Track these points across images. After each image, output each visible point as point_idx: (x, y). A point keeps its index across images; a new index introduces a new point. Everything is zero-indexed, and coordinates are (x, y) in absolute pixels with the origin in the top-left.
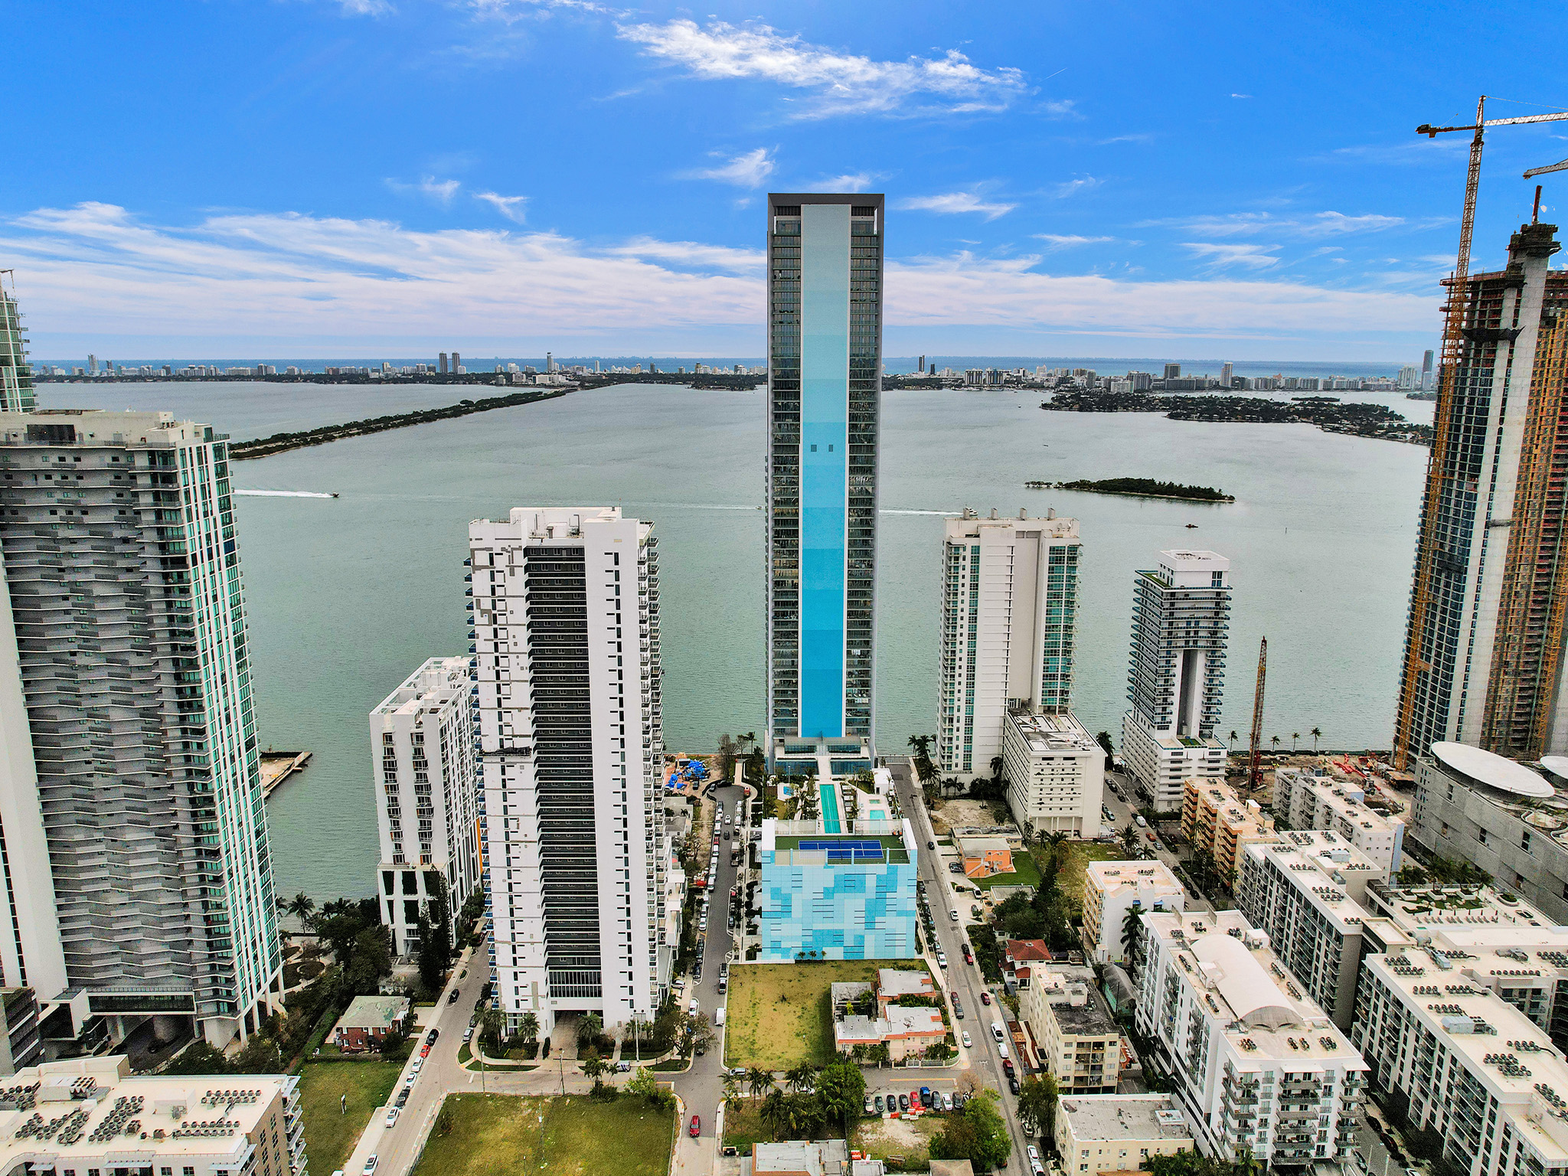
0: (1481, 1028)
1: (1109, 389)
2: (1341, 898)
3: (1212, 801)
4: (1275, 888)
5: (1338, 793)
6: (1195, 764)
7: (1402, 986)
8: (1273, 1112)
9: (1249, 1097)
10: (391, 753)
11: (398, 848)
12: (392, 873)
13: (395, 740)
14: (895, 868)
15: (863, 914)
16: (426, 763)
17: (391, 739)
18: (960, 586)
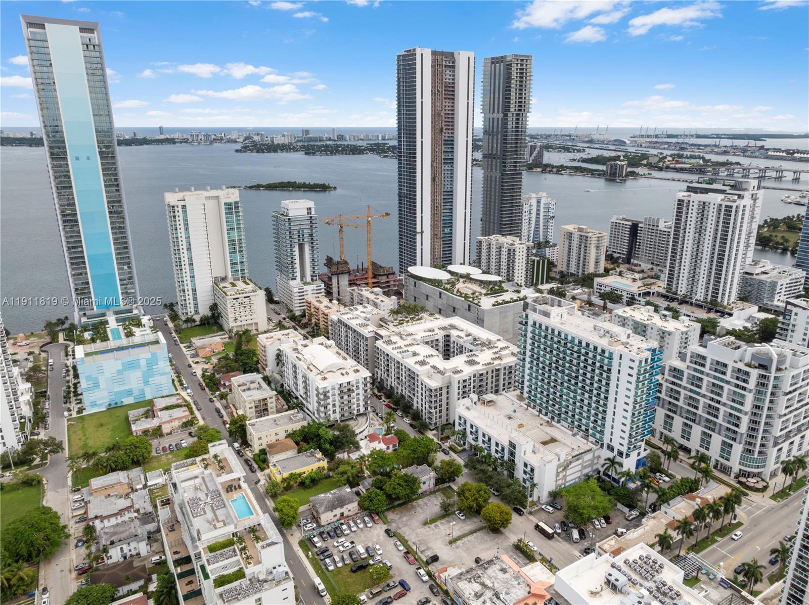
0: (415, 354)
1: (273, 142)
2: (367, 325)
3: (317, 304)
4: (343, 329)
5: (372, 292)
6: (310, 292)
7: (388, 349)
8: (337, 401)
9: (326, 397)
14: (156, 353)
15: (141, 379)
18: (178, 225)
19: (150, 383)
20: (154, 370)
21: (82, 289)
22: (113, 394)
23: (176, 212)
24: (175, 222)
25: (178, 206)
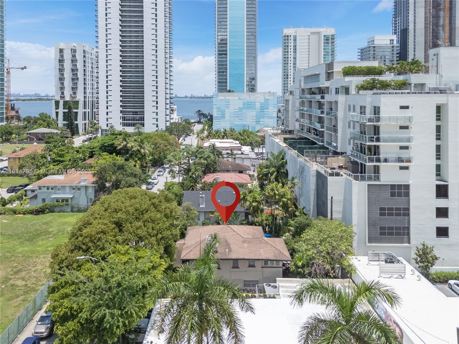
10: (62, 56)
11: (63, 93)
12: (59, 101)
13: (64, 51)
14: (268, 99)
15: (255, 118)
16: (77, 60)
17: (63, 51)
18: (289, 49)
19: (261, 123)
20: (265, 113)
21: (222, 82)
22: (233, 125)
23: (289, 40)
24: (288, 46)
25: (291, 36)
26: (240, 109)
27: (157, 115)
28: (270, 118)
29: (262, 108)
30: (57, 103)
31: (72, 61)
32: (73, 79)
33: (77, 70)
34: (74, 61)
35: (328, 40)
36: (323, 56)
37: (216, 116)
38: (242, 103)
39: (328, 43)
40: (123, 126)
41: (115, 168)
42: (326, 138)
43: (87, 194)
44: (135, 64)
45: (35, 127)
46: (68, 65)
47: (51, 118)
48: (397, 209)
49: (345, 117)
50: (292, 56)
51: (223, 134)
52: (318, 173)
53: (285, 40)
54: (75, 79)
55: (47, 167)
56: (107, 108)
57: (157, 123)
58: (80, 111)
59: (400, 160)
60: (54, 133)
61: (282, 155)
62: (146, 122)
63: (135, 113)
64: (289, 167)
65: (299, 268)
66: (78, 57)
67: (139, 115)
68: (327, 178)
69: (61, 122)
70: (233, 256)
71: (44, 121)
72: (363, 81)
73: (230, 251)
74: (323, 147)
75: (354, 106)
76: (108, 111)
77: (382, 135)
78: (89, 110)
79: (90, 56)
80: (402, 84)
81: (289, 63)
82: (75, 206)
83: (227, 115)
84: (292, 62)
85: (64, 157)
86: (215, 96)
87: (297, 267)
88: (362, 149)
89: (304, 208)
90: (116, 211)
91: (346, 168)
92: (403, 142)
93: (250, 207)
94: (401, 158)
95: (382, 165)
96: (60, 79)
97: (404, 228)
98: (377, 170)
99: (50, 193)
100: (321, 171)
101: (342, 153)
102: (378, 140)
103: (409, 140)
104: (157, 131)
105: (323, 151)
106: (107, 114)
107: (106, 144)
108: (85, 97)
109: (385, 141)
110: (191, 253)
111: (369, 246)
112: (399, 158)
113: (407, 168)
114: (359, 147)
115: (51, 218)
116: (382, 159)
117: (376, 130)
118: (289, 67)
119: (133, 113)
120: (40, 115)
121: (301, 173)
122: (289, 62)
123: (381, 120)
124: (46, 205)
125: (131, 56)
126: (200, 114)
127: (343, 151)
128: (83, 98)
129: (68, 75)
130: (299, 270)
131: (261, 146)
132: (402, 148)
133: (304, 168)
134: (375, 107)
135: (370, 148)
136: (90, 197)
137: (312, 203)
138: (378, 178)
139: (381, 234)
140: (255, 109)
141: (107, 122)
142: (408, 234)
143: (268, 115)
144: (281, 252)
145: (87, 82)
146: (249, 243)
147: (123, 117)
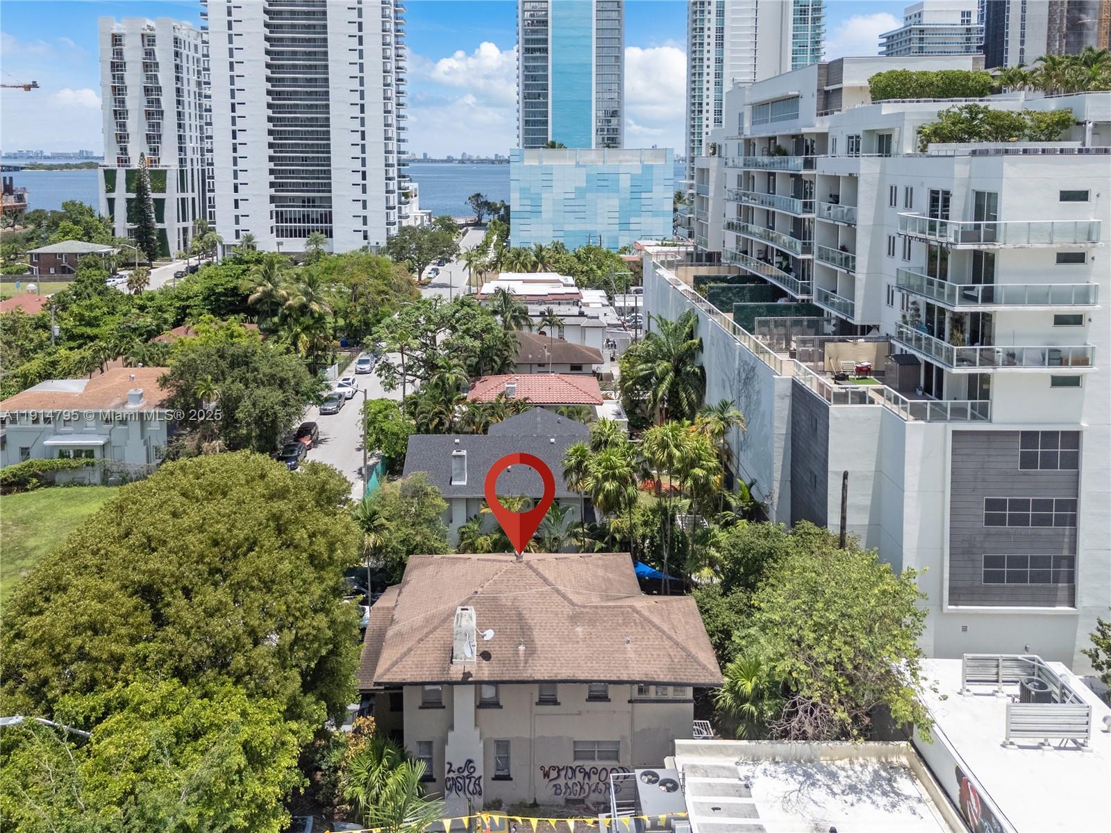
10: (119, 53)
11: (124, 150)
12: (115, 171)
13: (125, 41)
14: (651, 166)
15: (617, 215)
16: (157, 65)
17: (120, 40)
18: (706, 37)
19: (632, 227)
20: (644, 202)
21: (535, 123)
22: (561, 234)
23: (706, 13)
24: (702, 29)
25: (709, 3)
26: (580, 192)
27: (365, 207)
28: (656, 214)
29: (635, 189)
30: (110, 176)
31: (146, 66)
32: (149, 114)
33: (159, 89)
34: (150, 66)
35: (803, 12)
36: (790, 56)
37: (518, 208)
38: (584, 177)
39: (805, 21)
40: (278, 236)
41: (224, 364)
42: (817, 281)
43: (147, 437)
44: (304, 73)
45: (53, 237)
46: (134, 78)
47: (96, 214)
48: (1039, 505)
49: (878, 222)
50: (713, 56)
51: (534, 258)
52: (798, 391)
53: (695, 12)
54: (153, 114)
55: (50, 354)
56: (236, 190)
57: (365, 228)
58: (171, 196)
59: (1056, 357)
60: (100, 255)
61: (689, 328)
62: (336, 225)
63: (309, 202)
64: (708, 359)
65: (744, 700)
66: (159, 57)
67: (320, 207)
68: (827, 409)
69: (122, 225)
70: (541, 670)
71: (76, 223)
72: (939, 115)
73: (531, 651)
74: (807, 308)
75: (909, 192)
76: (237, 196)
77: (1001, 283)
78: (196, 195)
79: (192, 53)
80: (1058, 123)
81: (705, 74)
82: (115, 468)
83: (547, 207)
84: (712, 71)
85: (98, 326)
86: (517, 158)
87: (740, 698)
88: (933, 321)
89: (752, 485)
90: (150, 546)
91: (880, 375)
92: (1068, 302)
93: (597, 495)
94: (1058, 351)
95: (1000, 374)
96: (115, 114)
97: (1058, 560)
98: (979, 388)
99: (42, 432)
100: (808, 385)
101: (866, 330)
102: (989, 297)
103: (1084, 296)
104: (365, 249)
105: (809, 321)
106: (237, 206)
107: (220, 289)
108: (181, 161)
109: (1013, 299)
110: (409, 661)
111: (951, 615)
112: (1052, 351)
113: (1074, 381)
114: (923, 312)
115: (44, 502)
116: (1000, 357)
117: (983, 266)
118: (705, 82)
119: (304, 202)
120: (65, 205)
121: (745, 384)
122: (706, 70)
123: (1000, 237)
124: (31, 465)
125: (294, 53)
126: (481, 203)
127: (871, 324)
128: (177, 163)
129: (135, 101)
130: (747, 706)
131: (633, 288)
132: (1060, 320)
133: (753, 369)
134: (979, 195)
135: (958, 320)
136: (154, 443)
137: (777, 475)
138: (983, 413)
139: (989, 577)
140: (618, 191)
141: (237, 227)
142: (1071, 578)
143: (650, 208)
144: (689, 655)
145: (187, 122)
146: (592, 622)
147: (277, 212)
